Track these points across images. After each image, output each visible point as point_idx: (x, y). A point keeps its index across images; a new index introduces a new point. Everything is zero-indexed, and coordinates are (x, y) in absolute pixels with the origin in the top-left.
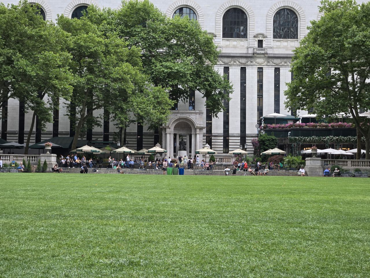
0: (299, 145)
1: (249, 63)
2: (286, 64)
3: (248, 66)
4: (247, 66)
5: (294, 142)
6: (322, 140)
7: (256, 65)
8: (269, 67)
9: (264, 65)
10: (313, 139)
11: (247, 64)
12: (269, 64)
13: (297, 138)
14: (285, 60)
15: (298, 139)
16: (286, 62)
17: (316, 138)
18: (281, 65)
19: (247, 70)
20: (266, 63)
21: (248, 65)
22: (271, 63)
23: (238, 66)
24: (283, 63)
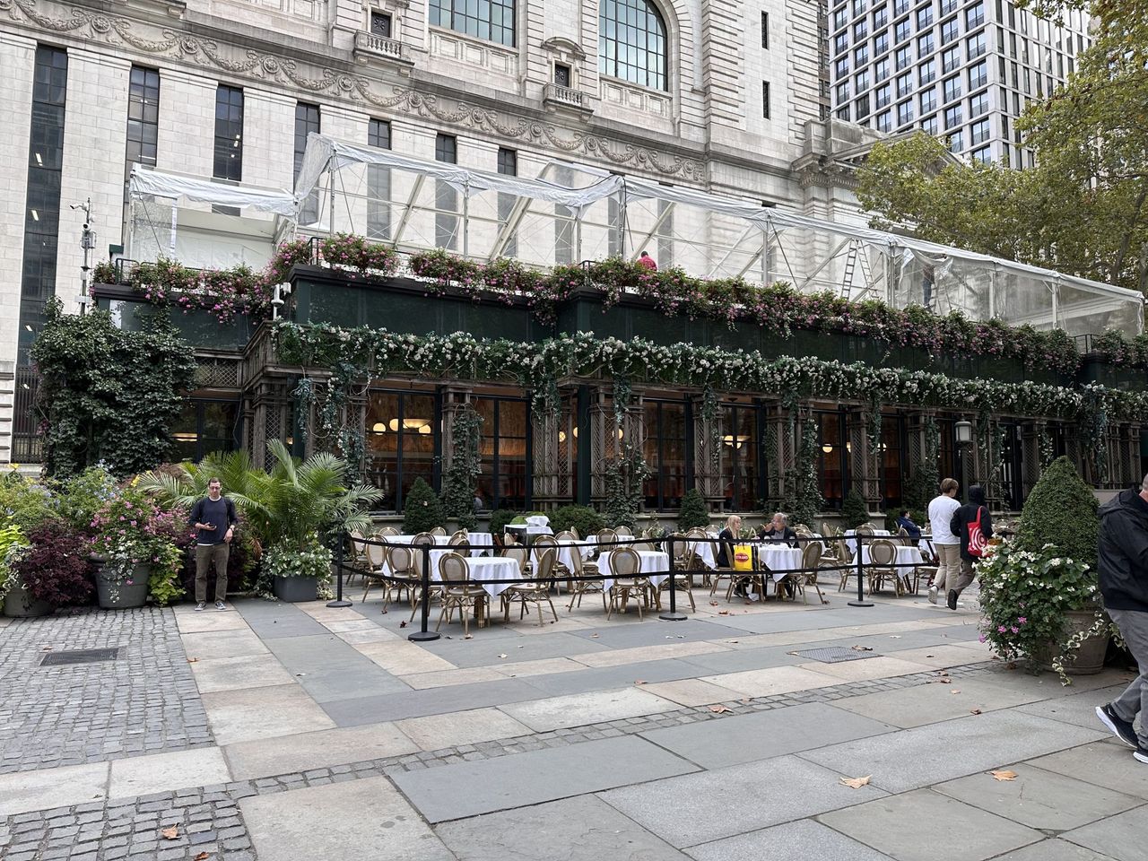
0: (358, 388)
1: (85, 31)
2: (271, 79)
3: (82, 46)
4: (71, 43)
5: (321, 367)
6: (515, 366)
7: (125, 51)
8: (190, 70)
9: (164, 59)
10: (454, 351)
11: (73, 33)
12: (188, 59)
13: (344, 335)
14: (270, 60)
15: (351, 345)
16: (270, 70)
17: (479, 349)
18: (248, 74)
19: (72, 64)
20: (175, 50)
21: (77, 40)
22: (201, 56)
23: (22, 32)
24: (258, 70)
